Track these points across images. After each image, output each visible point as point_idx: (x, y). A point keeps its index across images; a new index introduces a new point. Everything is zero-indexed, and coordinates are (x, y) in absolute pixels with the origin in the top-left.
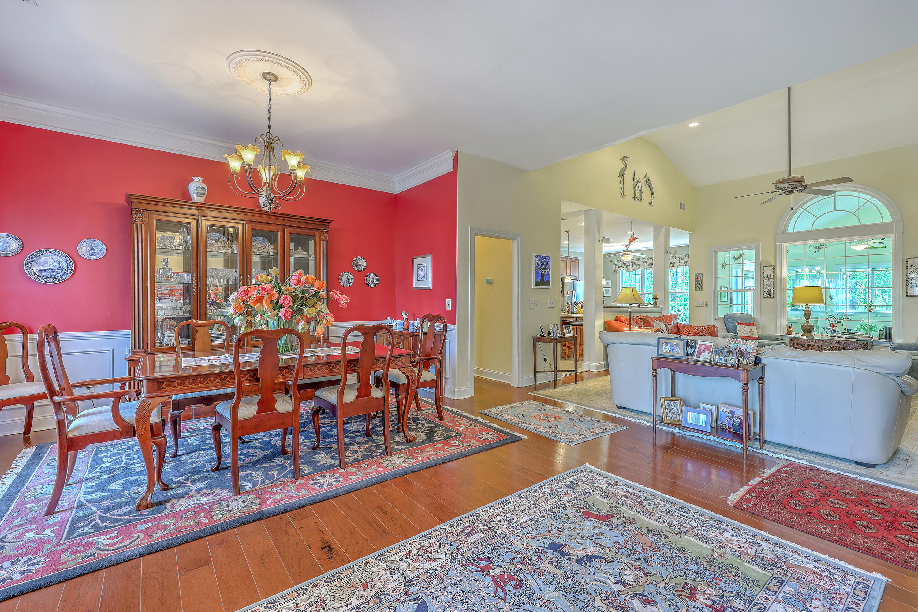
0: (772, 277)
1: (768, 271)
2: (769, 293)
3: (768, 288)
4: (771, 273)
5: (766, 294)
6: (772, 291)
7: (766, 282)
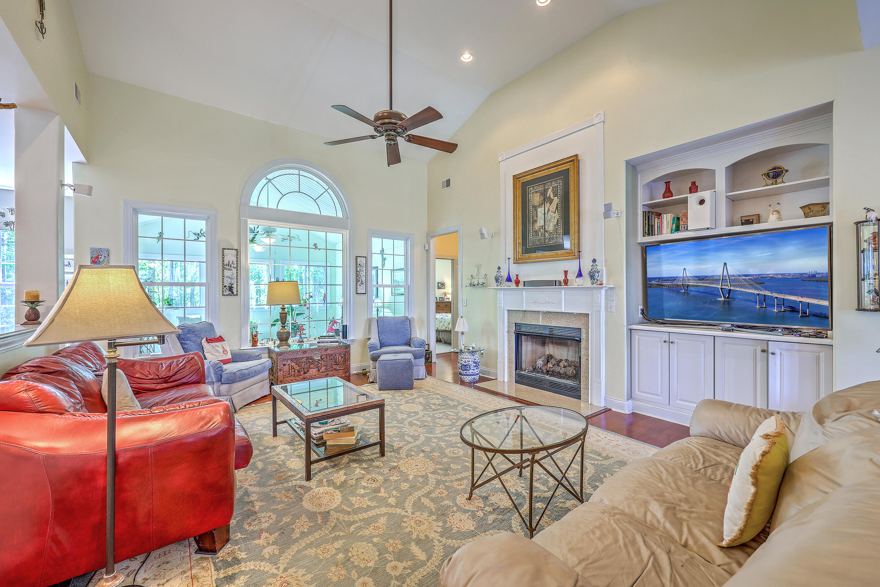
0: (235, 265)
1: (230, 257)
2: (231, 289)
3: (229, 280)
4: (234, 259)
5: (227, 291)
6: (235, 286)
7: (227, 273)
